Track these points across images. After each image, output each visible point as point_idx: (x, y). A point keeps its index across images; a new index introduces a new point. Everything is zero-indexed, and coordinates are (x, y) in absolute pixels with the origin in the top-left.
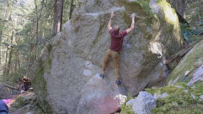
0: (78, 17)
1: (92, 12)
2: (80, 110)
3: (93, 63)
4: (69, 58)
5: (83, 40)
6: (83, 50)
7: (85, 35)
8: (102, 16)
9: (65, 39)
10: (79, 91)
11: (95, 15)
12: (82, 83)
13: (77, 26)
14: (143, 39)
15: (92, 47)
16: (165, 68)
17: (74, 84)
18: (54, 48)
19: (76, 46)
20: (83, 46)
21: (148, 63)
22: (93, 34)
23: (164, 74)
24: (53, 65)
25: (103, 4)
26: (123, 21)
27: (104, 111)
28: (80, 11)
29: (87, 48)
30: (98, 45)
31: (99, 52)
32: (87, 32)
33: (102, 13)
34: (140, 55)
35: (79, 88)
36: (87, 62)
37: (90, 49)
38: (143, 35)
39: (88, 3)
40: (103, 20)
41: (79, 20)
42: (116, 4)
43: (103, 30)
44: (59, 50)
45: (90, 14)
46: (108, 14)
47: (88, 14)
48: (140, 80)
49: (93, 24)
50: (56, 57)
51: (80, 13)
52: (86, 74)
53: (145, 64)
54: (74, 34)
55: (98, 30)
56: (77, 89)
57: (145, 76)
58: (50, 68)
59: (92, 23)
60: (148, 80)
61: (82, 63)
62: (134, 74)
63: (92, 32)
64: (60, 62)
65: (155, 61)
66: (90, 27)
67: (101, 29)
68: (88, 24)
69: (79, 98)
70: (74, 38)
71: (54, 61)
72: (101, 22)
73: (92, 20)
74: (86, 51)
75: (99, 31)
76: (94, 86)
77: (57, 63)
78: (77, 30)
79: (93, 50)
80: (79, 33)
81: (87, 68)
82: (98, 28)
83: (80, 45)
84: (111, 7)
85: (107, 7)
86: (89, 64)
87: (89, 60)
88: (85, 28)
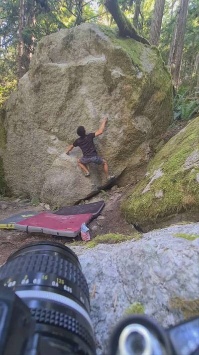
0: (38, 68)
1: (59, 61)
2: (44, 195)
3: (60, 139)
4: (29, 129)
5: (46, 105)
6: (46, 119)
7: (49, 97)
8: (73, 70)
9: (21, 102)
10: (43, 173)
11: (63, 66)
12: (46, 162)
13: (37, 82)
14: (126, 109)
15: (58, 115)
16: (149, 149)
17: (37, 163)
18: (8, 114)
19: (36, 113)
20: (46, 113)
21: (129, 142)
22: (59, 96)
23: (146, 158)
24: (9, 138)
25: (75, 50)
26: (101, 79)
27: (72, 198)
28: (40, 59)
29: (52, 117)
30: (66, 113)
31: (68, 123)
32: (52, 93)
33: (72, 64)
34: (121, 132)
35: (43, 169)
36: (53, 137)
37: (57, 118)
38: (126, 103)
39: (52, 47)
40: (73, 76)
41: (40, 73)
42: (93, 51)
43: (73, 92)
44: (16, 118)
45: (56, 64)
46: (80, 66)
47: (51, 64)
48: (117, 163)
49: (59, 81)
50: (12, 127)
51: (40, 61)
52: (50, 153)
53: (125, 143)
54: (33, 96)
55: (67, 91)
56: (41, 169)
57: (123, 159)
58: (6, 142)
59: (57, 79)
60: (126, 164)
61: (46, 137)
62: (111, 156)
63: (59, 93)
64: (17, 135)
65: (138, 141)
66: (55, 85)
67: (70, 90)
68: (53, 80)
69: (43, 181)
70: (33, 100)
71: (10, 132)
72: (70, 78)
73: (58, 74)
74: (51, 120)
75: (68, 93)
76: (61, 167)
77: (14, 135)
78: (37, 89)
79: (60, 120)
80: (40, 93)
81: (52, 145)
82: (67, 88)
83: (42, 112)
84: (86, 55)
85: (80, 56)
86: (55, 139)
87: (54, 133)
88: (48, 87)
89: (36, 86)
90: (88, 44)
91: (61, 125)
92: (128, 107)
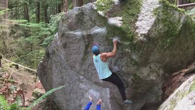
0: (63, 34)
1: (75, 30)
3: (87, 79)
4: (65, 69)
5: (72, 56)
6: (74, 65)
7: (74, 52)
8: (85, 37)
9: (57, 50)
10: (80, 100)
11: (78, 33)
13: (64, 42)
14: (129, 64)
15: (82, 64)
17: (74, 93)
19: (67, 61)
20: (74, 62)
22: (80, 52)
24: (53, 72)
25: (85, 23)
26: (106, 43)
29: (78, 64)
30: (87, 63)
31: (89, 70)
32: (75, 50)
33: (85, 33)
35: (79, 98)
36: (82, 77)
38: (129, 60)
39: (70, 21)
40: (86, 40)
41: (65, 37)
42: (98, 23)
43: (89, 50)
45: (74, 32)
46: (90, 35)
47: (71, 32)
49: (78, 42)
51: (63, 31)
52: (82, 87)
53: (136, 88)
54: (63, 50)
55: (84, 49)
57: (140, 98)
58: (52, 74)
59: (76, 41)
60: (144, 101)
61: (77, 77)
63: (79, 50)
66: (76, 45)
67: (86, 48)
68: (74, 41)
70: (64, 53)
71: (54, 68)
73: (76, 39)
74: (77, 66)
75: (86, 50)
77: (57, 71)
78: (65, 46)
79: (84, 67)
80: (67, 48)
81: (82, 82)
82: (84, 47)
83: (71, 61)
84: (94, 26)
85: (89, 26)
86: (83, 79)
87: (82, 75)
88: (71, 45)
89: (63, 45)
90: (93, 19)
91: (85, 71)
92: (131, 63)
